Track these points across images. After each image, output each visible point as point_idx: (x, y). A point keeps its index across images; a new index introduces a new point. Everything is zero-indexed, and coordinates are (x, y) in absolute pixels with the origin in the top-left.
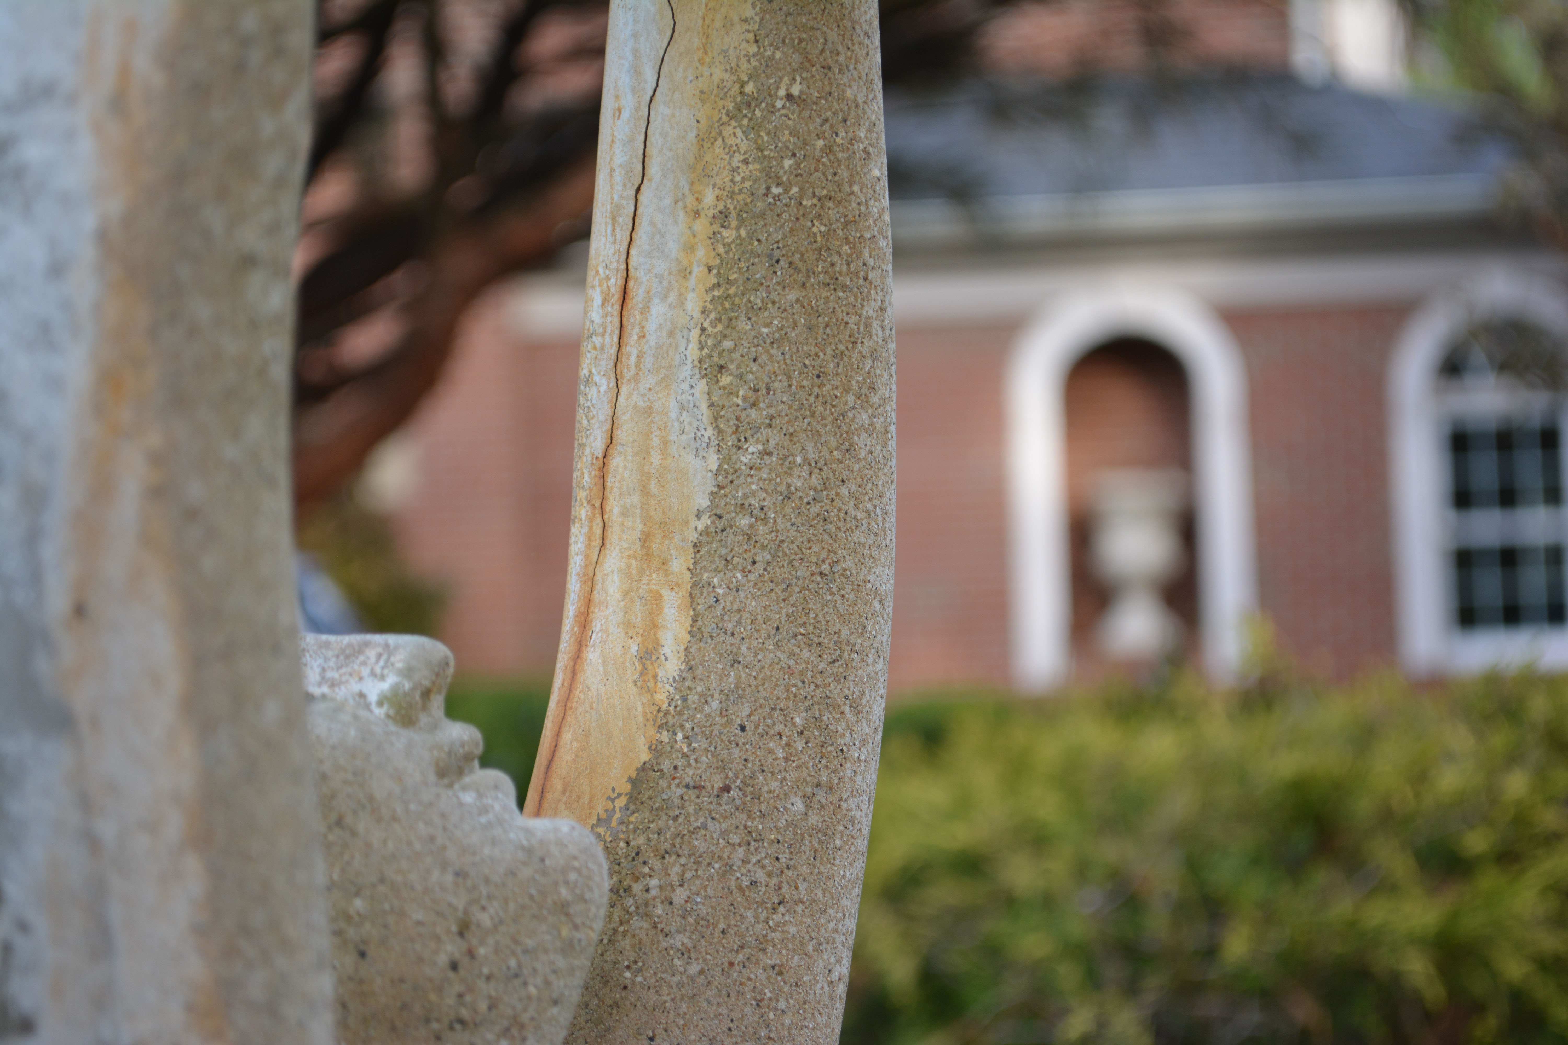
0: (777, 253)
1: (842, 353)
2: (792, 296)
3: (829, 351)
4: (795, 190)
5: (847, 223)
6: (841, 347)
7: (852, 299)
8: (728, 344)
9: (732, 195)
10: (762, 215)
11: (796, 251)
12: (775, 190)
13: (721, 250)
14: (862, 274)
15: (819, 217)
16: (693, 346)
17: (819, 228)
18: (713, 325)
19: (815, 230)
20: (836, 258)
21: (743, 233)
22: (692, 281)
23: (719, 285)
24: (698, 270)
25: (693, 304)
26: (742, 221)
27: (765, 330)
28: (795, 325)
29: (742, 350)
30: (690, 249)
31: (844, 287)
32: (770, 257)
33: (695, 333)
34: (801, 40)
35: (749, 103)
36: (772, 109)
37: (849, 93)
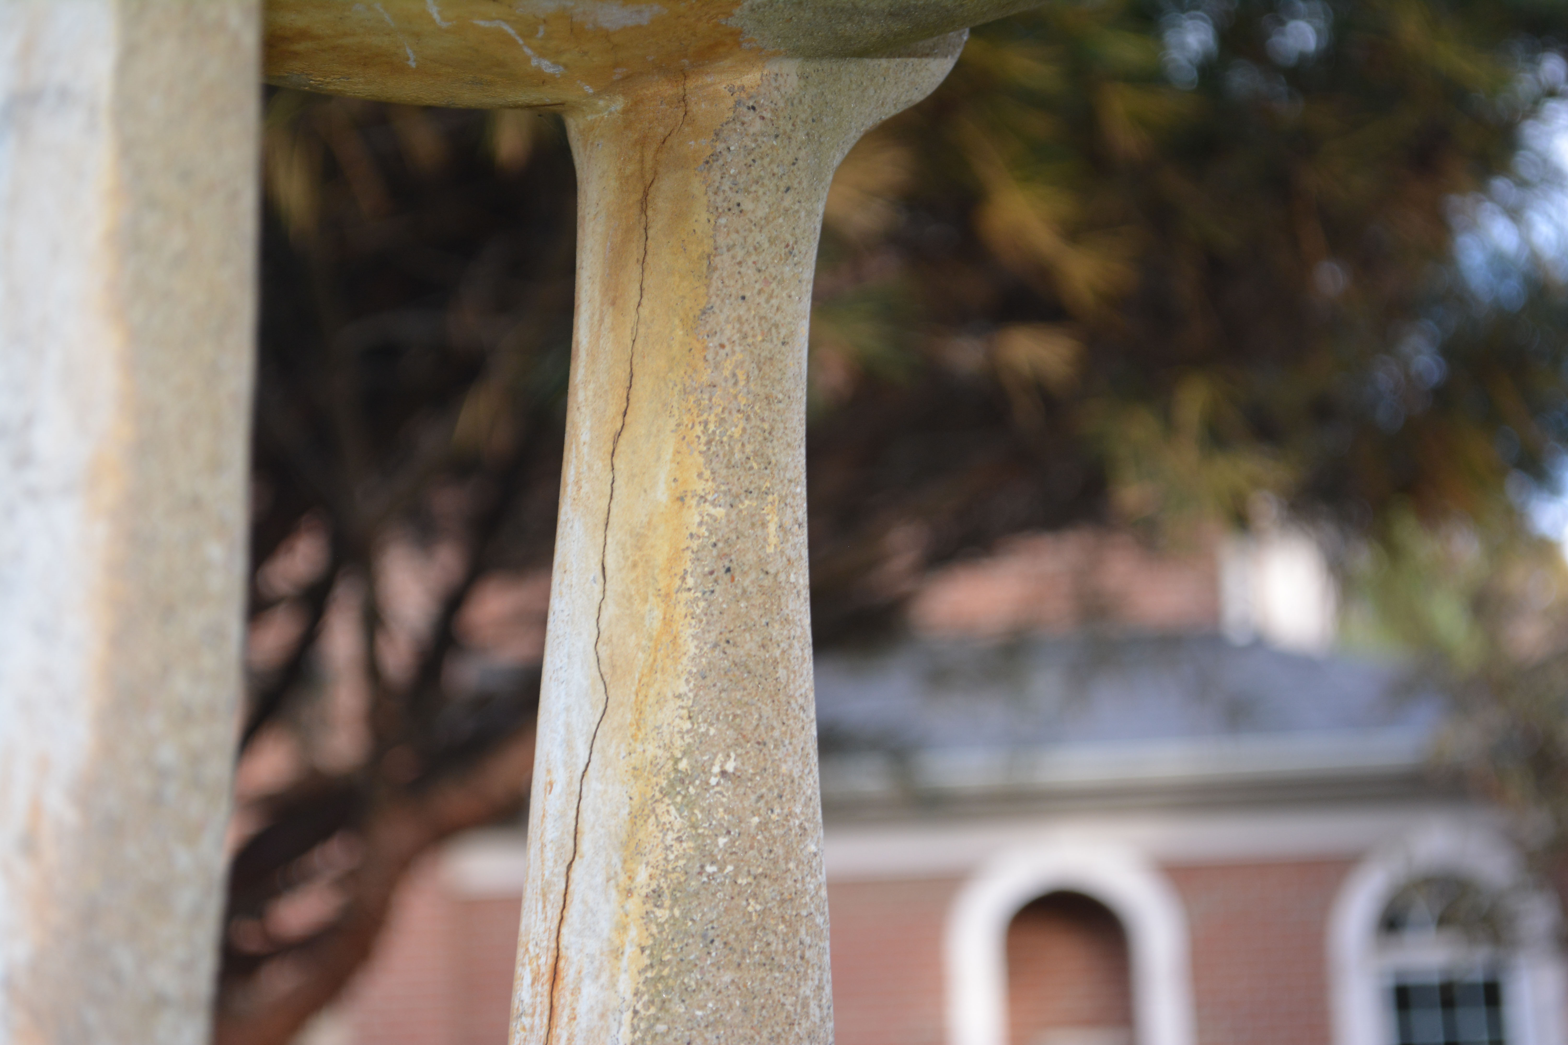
0: (711, 933)
1: (779, 1035)
2: (727, 977)
3: (765, 1034)
4: (730, 868)
5: (783, 901)
6: (778, 1029)
7: (788, 979)
8: (661, 1028)
9: (666, 873)
10: (697, 894)
11: (732, 930)
12: (710, 869)
13: (654, 929)
14: (798, 953)
15: (755, 896)
16: (626, 1029)
17: (754, 907)
18: (647, 1007)
19: (750, 909)
20: (771, 938)
21: (677, 912)
22: (624, 962)
23: (652, 966)
24: (630, 951)
25: (626, 985)
26: (675, 900)
27: (699, 1013)
28: (731, 1006)
29: (675, 1034)
30: (622, 928)
31: (780, 967)
32: (704, 936)
33: (628, 1016)
34: (735, 716)
35: (682, 779)
36: (706, 786)
37: (784, 769)
